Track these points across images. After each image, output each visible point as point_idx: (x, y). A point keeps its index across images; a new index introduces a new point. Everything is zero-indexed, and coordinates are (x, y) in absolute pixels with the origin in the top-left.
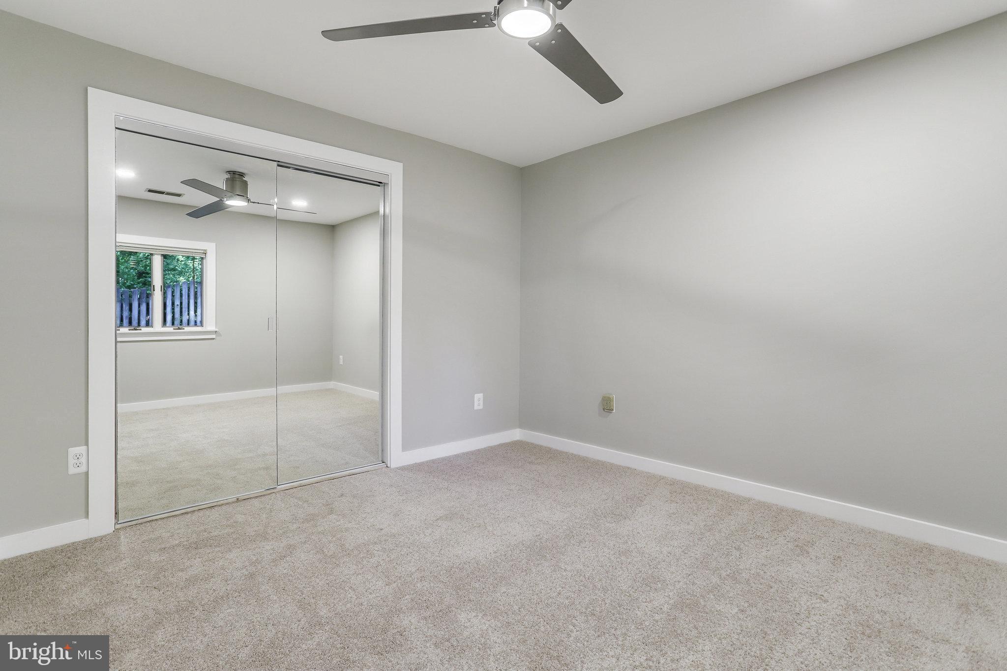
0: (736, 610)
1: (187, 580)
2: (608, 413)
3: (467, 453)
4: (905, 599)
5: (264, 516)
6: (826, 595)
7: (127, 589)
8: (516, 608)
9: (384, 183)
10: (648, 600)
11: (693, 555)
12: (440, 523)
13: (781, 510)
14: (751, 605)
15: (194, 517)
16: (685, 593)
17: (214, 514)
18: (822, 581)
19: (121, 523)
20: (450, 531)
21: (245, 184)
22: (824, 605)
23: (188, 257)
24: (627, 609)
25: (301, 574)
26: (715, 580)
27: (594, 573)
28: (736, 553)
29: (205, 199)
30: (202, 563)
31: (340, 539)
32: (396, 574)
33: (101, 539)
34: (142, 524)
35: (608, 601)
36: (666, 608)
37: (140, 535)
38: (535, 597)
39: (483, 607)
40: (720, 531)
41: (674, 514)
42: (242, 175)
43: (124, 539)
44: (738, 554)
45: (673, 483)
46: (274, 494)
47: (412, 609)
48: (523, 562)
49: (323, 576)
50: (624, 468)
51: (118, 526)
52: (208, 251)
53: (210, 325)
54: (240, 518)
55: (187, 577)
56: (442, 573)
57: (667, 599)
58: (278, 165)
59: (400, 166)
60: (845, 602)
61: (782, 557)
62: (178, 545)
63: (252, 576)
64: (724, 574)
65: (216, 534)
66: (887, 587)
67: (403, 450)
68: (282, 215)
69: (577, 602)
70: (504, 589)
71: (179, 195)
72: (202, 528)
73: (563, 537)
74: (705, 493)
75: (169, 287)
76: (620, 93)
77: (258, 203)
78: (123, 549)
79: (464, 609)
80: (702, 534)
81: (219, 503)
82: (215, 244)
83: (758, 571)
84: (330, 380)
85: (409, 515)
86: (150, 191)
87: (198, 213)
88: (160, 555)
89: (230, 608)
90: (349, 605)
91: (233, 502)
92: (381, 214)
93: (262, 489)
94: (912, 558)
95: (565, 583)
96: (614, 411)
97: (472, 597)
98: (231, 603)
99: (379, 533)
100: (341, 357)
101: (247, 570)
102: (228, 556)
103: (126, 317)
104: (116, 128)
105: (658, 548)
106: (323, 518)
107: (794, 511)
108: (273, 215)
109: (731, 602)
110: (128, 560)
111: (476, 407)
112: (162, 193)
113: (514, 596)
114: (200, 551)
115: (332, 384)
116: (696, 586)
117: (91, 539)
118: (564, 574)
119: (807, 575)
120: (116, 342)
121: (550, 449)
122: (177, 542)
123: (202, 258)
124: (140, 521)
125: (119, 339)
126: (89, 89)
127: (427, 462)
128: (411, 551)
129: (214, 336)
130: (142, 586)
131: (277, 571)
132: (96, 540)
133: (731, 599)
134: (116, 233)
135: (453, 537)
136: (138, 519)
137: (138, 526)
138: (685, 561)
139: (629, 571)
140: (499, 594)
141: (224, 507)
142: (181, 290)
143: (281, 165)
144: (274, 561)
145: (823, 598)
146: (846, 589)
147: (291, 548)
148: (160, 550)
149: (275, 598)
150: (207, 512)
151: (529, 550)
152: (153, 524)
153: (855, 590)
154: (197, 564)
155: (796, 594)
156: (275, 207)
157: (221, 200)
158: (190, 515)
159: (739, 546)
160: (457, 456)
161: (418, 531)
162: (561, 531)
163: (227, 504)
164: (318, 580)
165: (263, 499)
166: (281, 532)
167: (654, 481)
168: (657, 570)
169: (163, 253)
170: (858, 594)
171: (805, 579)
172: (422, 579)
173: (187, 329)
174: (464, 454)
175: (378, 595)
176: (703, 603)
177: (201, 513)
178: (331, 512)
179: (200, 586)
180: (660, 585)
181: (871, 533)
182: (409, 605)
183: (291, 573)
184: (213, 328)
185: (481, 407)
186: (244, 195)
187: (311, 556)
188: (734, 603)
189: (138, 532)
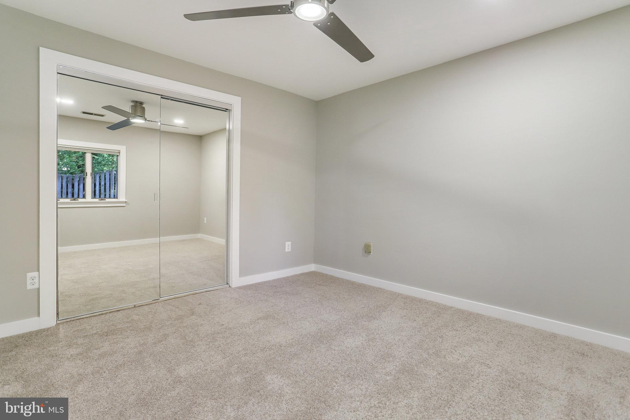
0: (436, 373)
1: (99, 355)
2: (368, 254)
3: (281, 279)
4: (537, 366)
5: (151, 316)
6: (490, 364)
7: (61, 360)
8: (302, 372)
9: (230, 110)
10: (383, 368)
11: (413, 341)
12: (260, 321)
13: (470, 314)
14: (445, 370)
15: (107, 317)
16: (406, 364)
17: (119, 315)
18: (489, 356)
19: (60, 320)
20: (265, 326)
21: (143, 109)
22: (489, 370)
23: (110, 155)
24: (370, 373)
25: (171, 352)
26: (425, 355)
27: (352, 351)
28: (440, 340)
29: (118, 118)
30: (110, 344)
31: (196, 331)
32: (230, 352)
33: (48, 329)
34: (74, 320)
35: (358, 369)
36: (393, 372)
37: (72, 327)
38: (314, 366)
39: (281, 372)
40: (432, 327)
41: (404, 316)
42: (141, 103)
43: (61, 330)
44: (441, 339)
45: (406, 297)
46: (158, 303)
47: (237, 373)
48: (309, 345)
49: (184, 353)
50: (377, 288)
51: (58, 322)
52: (121, 151)
53: (122, 198)
54: (135, 318)
55: (100, 353)
56: (258, 351)
57: (395, 367)
58: (162, 98)
59: (239, 99)
60: (502, 368)
61: (467, 342)
62: (95, 334)
63: (140, 352)
64: (431, 352)
65: (119, 327)
66: (527, 359)
67: (240, 277)
68: (163, 128)
69: (339, 369)
70: (295, 361)
71: (102, 116)
72: (111, 323)
73: (335, 330)
74: (425, 303)
75: (97, 173)
76: (372, 56)
77: (152, 121)
78: (61, 335)
79: (270, 373)
80: (421, 328)
81: (123, 308)
82: (125, 146)
83: (452, 350)
84: (198, 232)
85: (241, 316)
86: (84, 113)
87: (114, 127)
88: (83, 340)
89: (125, 372)
90: (199, 371)
91: (132, 308)
92: (227, 130)
93: (150, 299)
94: (544, 342)
95: (333, 358)
96: (372, 253)
97: (275, 366)
98: (126, 368)
99: (221, 327)
100: (205, 218)
101: (137, 349)
102: (126, 341)
103: (70, 192)
104: (58, 73)
105: (393, 337)
106: (187, 317)
107: (478, 314)
108: (158, 128)
109: (433, 369)
110: (64, 342)
111: (287, 250)
112: (92, 114)
113: (301, 365)
114: (109, 337)
115: (199, 236)
116: (413, 359)
117: (41, 330)
118: (334, 352)
119: (481, 352)
120: (57, 208)
121: (333, 276)
122: (95, 332)
123: (117, 156)
124: (73, 319)
125: (59, 206)
126: (41, 48)
127: (255, 284)
128: (240, 338)
129: (124, 205)
130: (71, 358)
131: (156, 350)
132: (44, 330)
133: (434, 367)
134: (57, 139)
135: (267, 330)
136: (71, 318)
137: (72, 322)
138: (409, 344)
139: (373, 350)
140: (292, 364)
141: (126, 311)
142: (105, 176)
143: (163, 97)
144: (155, 343)
145: (488, 366)
146: (503, 361)
147: (166, 336)
148: (84, 336)
149: (154, 366)
150: (115, 314)
151: (313, 338)
152: (81, 321)
153: (508, 361)
154: (106, 345)
155: (473, 364)
156: (159, 123)
157: (129, 119)
158: (104, 315)
159: (442, 336)
160: (274, 281)
161: (245, 326)
162: (334, 326)
163: (128, 309)
164: (181, 356)
165: (151, 306)
166: (160, 326)
167: (395, 296)
168: (390, 350)
169: (92, 152)
170: (510, 363)
171: (479, 355)
172: (246, 355)
173: (108, 200)
174: (278, 279)
175: (217, 364)
176: (416, 370)
177: (111, 315)
178: (193, 314)
179: (107, 359)
180: (391, 359)
181: (522, 327)
182: (236, 371)
183: (165, 351)
184: (124, 200)
185: (290, 250)
186: (142, 116)
187: (178, 341)
188: (435, 369)
189: (71, 326)
